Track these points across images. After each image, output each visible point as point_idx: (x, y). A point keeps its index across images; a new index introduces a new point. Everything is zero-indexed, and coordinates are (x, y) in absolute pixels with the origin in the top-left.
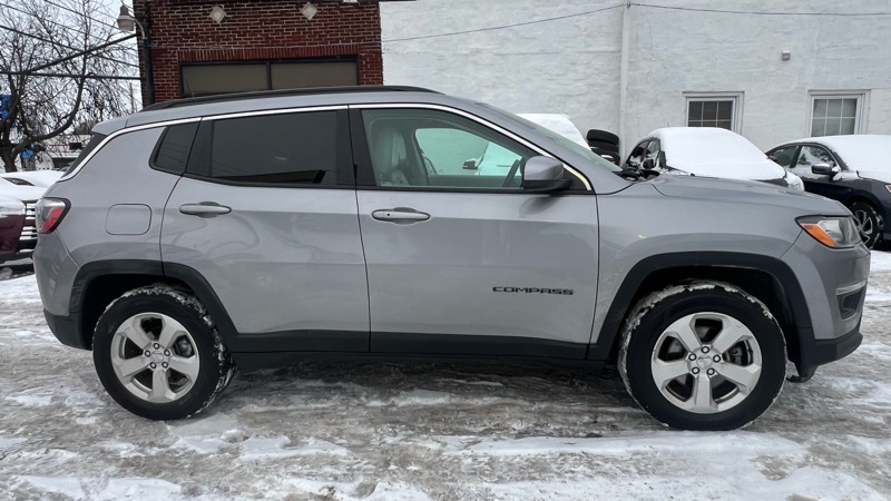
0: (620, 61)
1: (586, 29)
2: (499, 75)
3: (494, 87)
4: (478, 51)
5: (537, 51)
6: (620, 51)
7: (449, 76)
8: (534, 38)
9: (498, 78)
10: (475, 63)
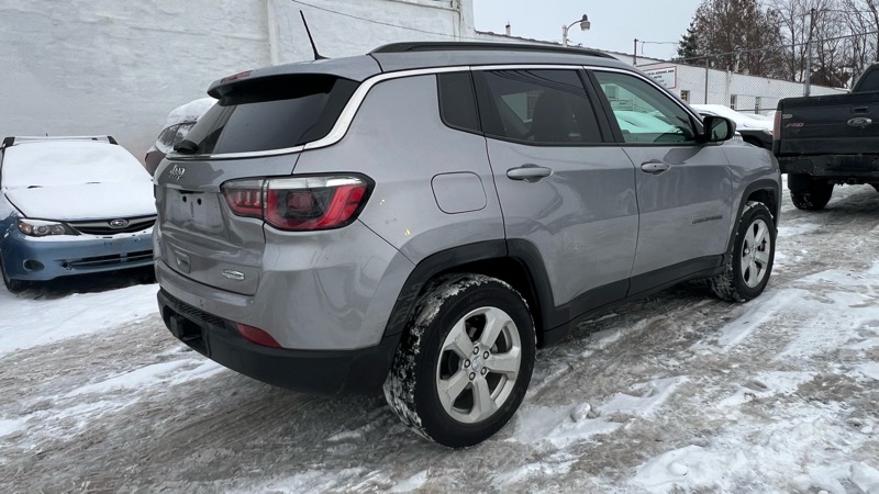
0: (269, 51)
1: (230, 14)
2: (138, 52)
3: (134, 65)
4: (108, 21)
5: (181, 29)
6: (267, 40)
7: (70, 46)
8: (176, 15)
9: (137, 55)
10: (106, 35)
